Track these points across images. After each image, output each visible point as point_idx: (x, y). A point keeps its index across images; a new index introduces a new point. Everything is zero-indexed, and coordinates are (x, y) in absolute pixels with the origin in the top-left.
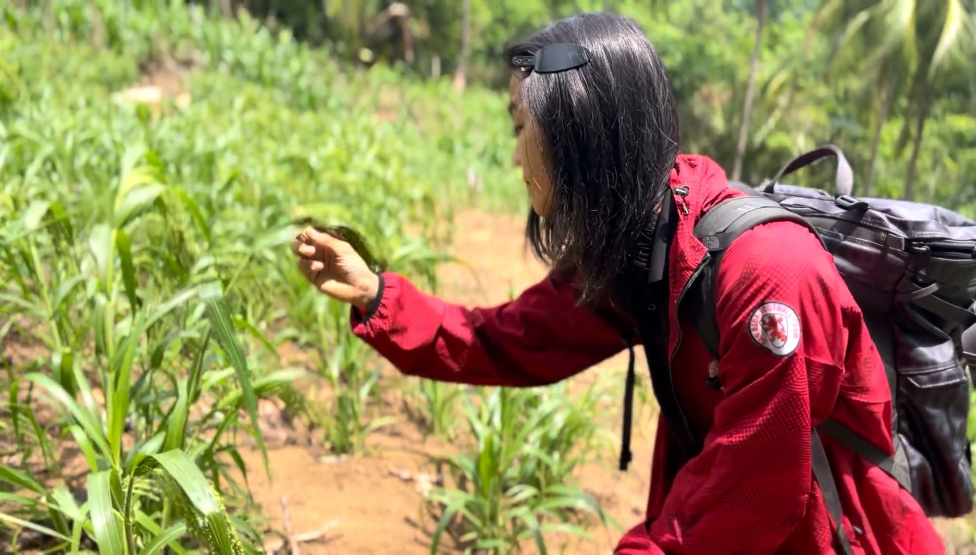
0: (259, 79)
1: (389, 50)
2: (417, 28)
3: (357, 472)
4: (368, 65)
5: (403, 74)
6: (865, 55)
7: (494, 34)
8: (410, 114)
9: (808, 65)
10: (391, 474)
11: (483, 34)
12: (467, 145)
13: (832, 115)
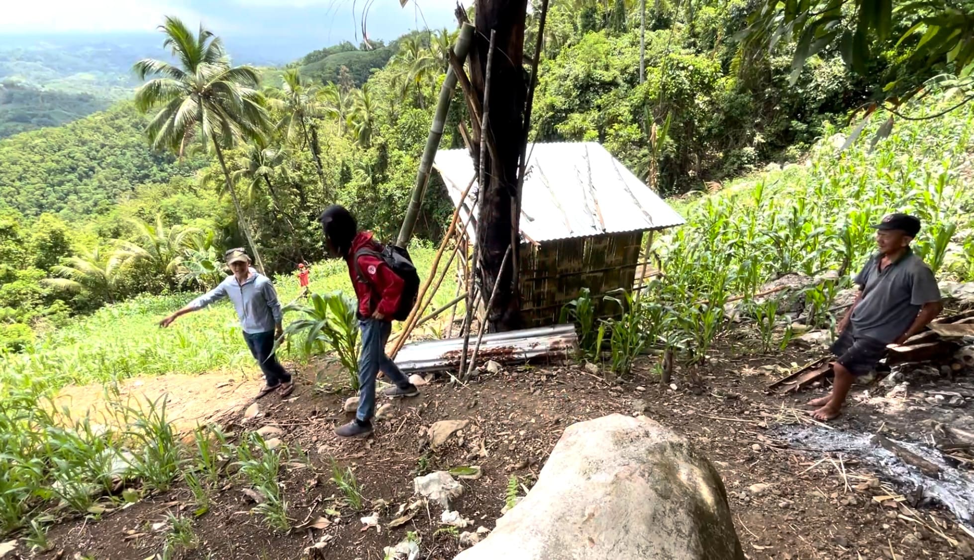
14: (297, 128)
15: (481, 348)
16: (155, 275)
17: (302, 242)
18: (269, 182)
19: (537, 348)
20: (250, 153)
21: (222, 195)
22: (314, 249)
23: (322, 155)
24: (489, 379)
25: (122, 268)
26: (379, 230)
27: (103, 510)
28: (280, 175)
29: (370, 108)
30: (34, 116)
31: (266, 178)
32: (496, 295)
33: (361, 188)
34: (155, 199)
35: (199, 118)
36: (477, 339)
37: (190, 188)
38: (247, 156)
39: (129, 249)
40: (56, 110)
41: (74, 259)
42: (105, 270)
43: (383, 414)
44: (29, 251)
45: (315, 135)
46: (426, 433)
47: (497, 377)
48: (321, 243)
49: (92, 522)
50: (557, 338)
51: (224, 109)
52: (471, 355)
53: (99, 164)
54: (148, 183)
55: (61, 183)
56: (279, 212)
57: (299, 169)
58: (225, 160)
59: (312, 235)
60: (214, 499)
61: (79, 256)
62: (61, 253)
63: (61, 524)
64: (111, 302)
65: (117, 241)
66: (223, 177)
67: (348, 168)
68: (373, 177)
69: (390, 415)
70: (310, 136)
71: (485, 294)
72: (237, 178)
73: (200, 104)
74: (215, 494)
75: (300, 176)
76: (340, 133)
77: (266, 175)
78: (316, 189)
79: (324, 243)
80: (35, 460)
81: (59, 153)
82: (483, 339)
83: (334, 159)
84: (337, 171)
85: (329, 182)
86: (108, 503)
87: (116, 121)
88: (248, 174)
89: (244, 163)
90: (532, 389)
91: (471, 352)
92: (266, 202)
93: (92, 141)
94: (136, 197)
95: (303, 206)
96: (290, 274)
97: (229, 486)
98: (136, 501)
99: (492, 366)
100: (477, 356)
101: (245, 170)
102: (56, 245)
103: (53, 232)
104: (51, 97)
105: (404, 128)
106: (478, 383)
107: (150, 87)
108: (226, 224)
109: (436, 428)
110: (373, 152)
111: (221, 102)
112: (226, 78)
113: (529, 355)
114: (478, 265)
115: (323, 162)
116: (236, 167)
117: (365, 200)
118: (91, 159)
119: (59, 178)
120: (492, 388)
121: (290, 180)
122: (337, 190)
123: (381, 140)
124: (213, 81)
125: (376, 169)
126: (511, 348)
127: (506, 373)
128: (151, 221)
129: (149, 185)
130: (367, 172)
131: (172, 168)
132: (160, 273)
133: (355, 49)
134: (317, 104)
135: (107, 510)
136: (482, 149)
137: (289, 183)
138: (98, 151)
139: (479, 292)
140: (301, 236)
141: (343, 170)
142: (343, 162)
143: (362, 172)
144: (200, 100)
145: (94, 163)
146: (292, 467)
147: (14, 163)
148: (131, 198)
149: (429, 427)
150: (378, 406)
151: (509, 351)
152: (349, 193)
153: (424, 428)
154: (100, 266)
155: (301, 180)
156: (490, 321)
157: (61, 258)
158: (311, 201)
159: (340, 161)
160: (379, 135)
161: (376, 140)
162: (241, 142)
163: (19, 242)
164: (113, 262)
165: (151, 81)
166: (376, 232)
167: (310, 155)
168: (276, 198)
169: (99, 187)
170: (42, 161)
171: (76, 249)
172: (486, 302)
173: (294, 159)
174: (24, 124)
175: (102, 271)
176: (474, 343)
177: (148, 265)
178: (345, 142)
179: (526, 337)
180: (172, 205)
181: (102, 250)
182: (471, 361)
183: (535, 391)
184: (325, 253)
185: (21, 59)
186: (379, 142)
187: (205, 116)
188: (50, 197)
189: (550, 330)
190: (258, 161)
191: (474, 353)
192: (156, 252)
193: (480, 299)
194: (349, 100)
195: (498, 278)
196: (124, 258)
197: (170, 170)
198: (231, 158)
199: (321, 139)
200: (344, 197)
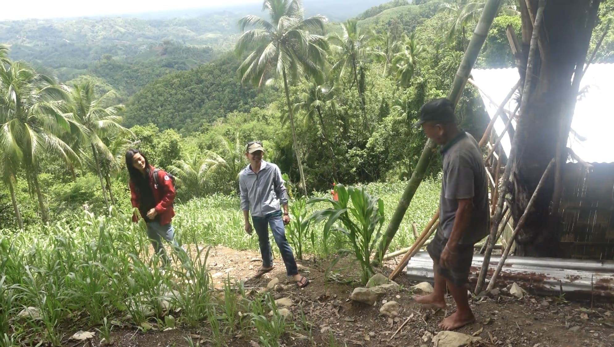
14: (350, 70)
15: (504, 269)
16: (229, 181)
17: (339, 167)
18: (320, 114)
19: (577, 282)
20: (309, 89)
21: (285, 122)
22: (348, 174)
23: (367, 93)
24: (511, 302)
25: (208, 172)
26: (408, 162)
27: (151, 327)
28: (329, 108)
29: (415, 51)
30: (176, 63)
31: (319, 111)
32: (529, 213)
33: (396, 122)
34: (239, 124)
35: (276, 59)
36: (499, 260)
37: (264, 117)
38: (306, 92)
39: (215, 159)
40: (189, 59)
41: (182, 161)
42: (198, 173)
43: (387, 310)
44: (157, 154)
45: (363, 76)
46: (430, 339)
47: (522, 302)
48: (354, 169)
49: (140, 333)
50: (607, 276)
51: (295, 52)
52: (491, 275)
53: (207, 97)
54: (236, 112)
55: (183, 110)
56: (324, 140)
57: (345, 104)
58: (290, 94)
59: (348, 161)
60: (227, 343)
61: (184, 160)
62: (174, 158)
63: (123, 329)
64: (197, 197)
65: (209, 152)
66: (286, 108)
67: (387, 105)
68: (408, 113)
69: (395, 313)
70: (359, 77)
71: (517, 212)
72: (297, 109)
73: (278, 49)
74: (229, 339)
75: (345, 109)
76: (385, 74)
77: (318, 108)
78: (357, 122)
79: (357, 169)
80: (116, 274)
81: (186, 89)
82: (509, 261)
83: (376, 96)
84: (377, 107)
85: (368, 117)
86: (155, 324)
87: (223, 67)
88: (306, 106)
89: (303, 96)
90: (567, 324)
91: (492, 271)
92: (317, 130)
93: (206, 81)
94: (226, 122)
95: (345, 136)
96: (326, 192)
97: (240, 335)
98: (173, 328)
99: (515, 290)
100: (498, 277)
101: (304, 103)
102: (172, 152)
103: (172, 142)
104: (188, 50)
105: (444, 69)
106: (497, 303)
107: (247, 35)
108: (283, 146)
109: (443, 337)
110: (412, 90)
111: (293, 47)
112: (300, 28)
113: (565, 288)
114: (511, 178)
115: (367, 100)
116: (297, 100)
117: (398, 134)
118: (203, 93)
119: (183, 106)
120: (513, 311)
121: (337, 113)
122: (375, 124)
123: (421, 80)
124: (290, 30)
125: (412, 106)
126: (542, 276)
127: (533, 300)
128: (234, 140)
129: (236, 113)
130: (404, 108)
131: (253, 102)
132: (233, 180)
133: (407, 4)
134: (368, 49)
135: (153, 328)
136: (531, 47)
137: (336, 116)
138: (208, 88)
139: (509, 210)
140: (338, 161)
141: (382, 106)
142: (383, 99)
143: (399, 108)
144: (278, 45)
145: (204, 97)
146: (295, 336)
147: (161, 95)
148: (223, 122)
149: (434, 335)
150: (384, 301)
151: (540, 279)
152: (386, 126)
153: (429, 334)
154: (195, 169)
155: (346, 113)
156: (518, 242)
157: (174, 161)
158: (352, 132)
159: (380, 98)
160: (420, 75)
161: (416, 80)
162: (304, 80)
163: (153, 147)
164: (204, 167)
165: (248, 32)
166: (404, 163)
167: (356, 93)
168: (324, 128)
169: (205, 114)
170: (176, 94)
171: (184, 155)
172: (516, 221)
173: (343, 96)
174: (170, 69)
175: (196, 173)
176: (496, 263)
177: (225, 172)
178: (388, 82)
179: (563, 268)
180: (249, 130)
181: (199, 157)
182: (490, 281)
183: (570, 327)
184: (357, 178)
185: (176, 25)
186: (418, 81)
187: (280, 56)
188: (176, 119)
189: (599, 265)
190: (314, 96)
191: (494, 274)
192: (232, 163)
193: (508, 219)
194: (396, 46)
195: (535, 194)
196: (210, 165)
197: (251, 103)
198: (295, 92)
199: (368, 79)
200: (379, 130)
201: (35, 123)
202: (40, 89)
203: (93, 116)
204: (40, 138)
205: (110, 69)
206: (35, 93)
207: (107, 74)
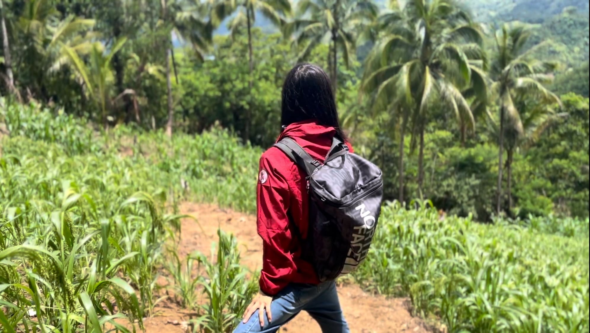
0: (47, 138)
1: (125, 114)
2: (141, 101)
3: (152, 324)
4: (113, 124)
5: (134, 128)
6: (389, 103)
7: (188, 102)
8: (141, 151)
9: (362, 108)
10: (169, 323)
11: (180, 103)
12: (177, 167)
13: (377, 134)
201: (436, 68)
202: (453, 26)
203: (513, 70)
204: (436, 86)
205: (570, 26)
206: (446, 32)
207: (564, 32)
